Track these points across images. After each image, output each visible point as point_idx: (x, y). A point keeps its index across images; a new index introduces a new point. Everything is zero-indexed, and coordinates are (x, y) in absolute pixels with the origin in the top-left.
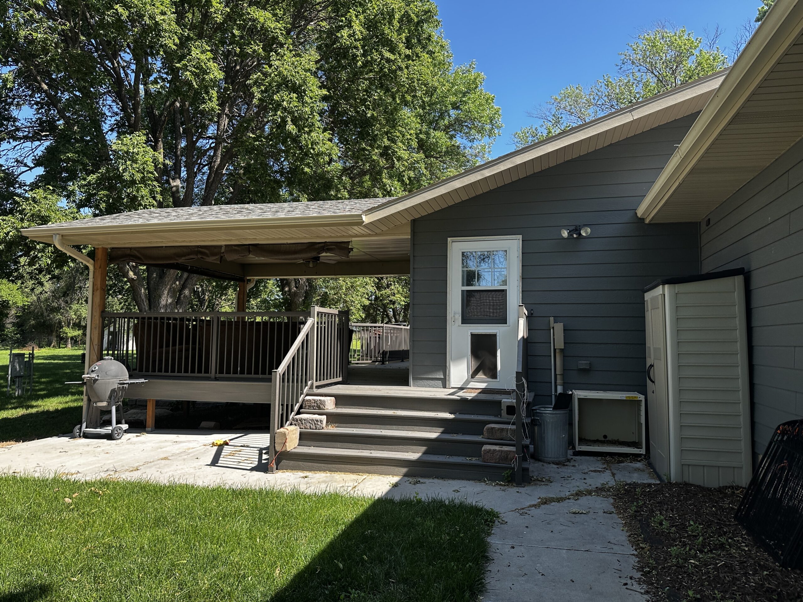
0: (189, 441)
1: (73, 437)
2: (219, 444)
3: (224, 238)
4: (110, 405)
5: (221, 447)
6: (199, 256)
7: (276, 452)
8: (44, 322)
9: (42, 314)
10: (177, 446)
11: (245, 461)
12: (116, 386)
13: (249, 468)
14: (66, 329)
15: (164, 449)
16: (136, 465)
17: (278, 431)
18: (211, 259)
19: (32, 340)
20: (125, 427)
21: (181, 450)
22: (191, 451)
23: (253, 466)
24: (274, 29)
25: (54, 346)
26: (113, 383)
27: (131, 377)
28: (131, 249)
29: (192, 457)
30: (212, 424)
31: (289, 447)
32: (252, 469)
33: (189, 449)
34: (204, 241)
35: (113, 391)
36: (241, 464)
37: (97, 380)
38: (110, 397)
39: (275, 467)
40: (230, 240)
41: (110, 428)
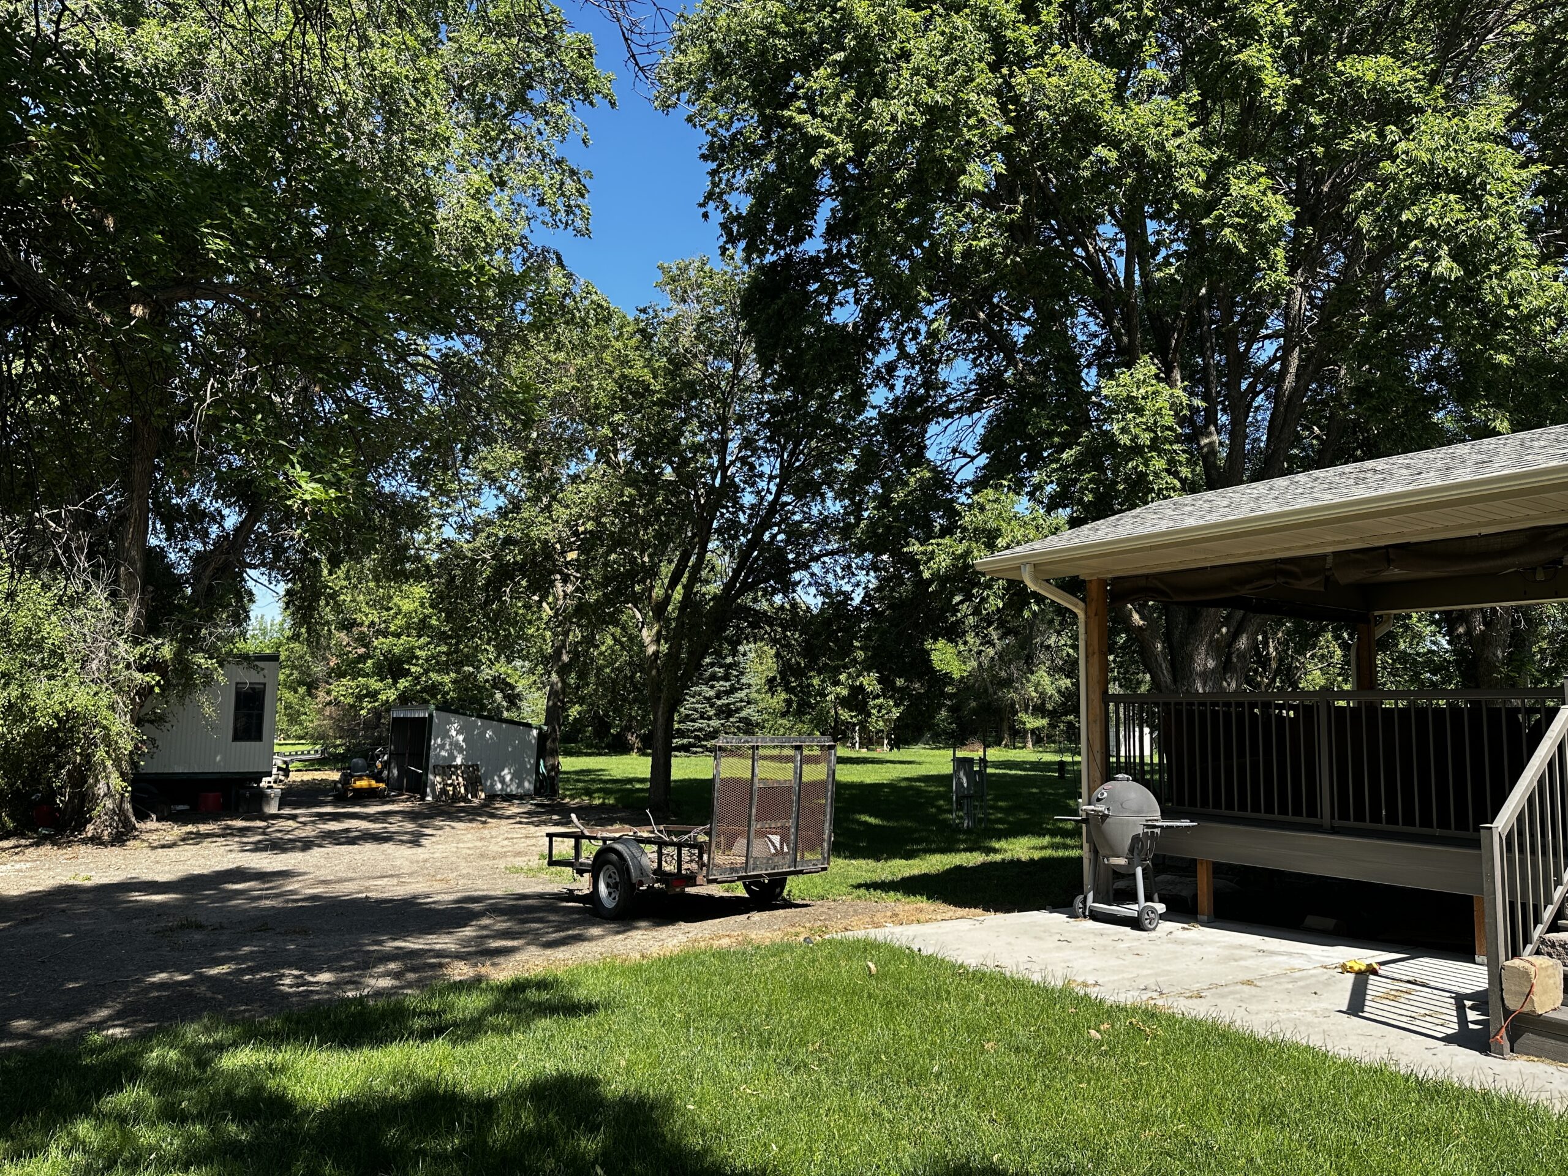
0: (1290, 954)
1: (1073, 915)
2: (1356, 968)
3: (1330, 538)
4: (1131, 864)
5: (1363, 976)
6: (1281, 580)
7: (1507, 1012)
8: (989, 704)
9: (986, 691)
10: (1268, 961)
11: (1428, 1018)
12: (1140, 830)
13: (1440, 1035)
14: (1024, 716)
15: (1242, 963)
16: (1196, 986)
17: (1508, 963)
18: (1305, 584)
19: (974, 733)
20: (1161, 908)
21: (1278, 971)
22: (1298, 974)
23: (1450, 1032)
24: (1400, 84)
25: (1006, 746)
26: (1135, 823)
27: (1165, 815)
28: (1147, 576)
29: (1302, 987)
30: (1330, 923)
31: (1542, 1007)
32: (1448, 1039)
33: (1293, 970)
34: (1289, 549)
35: (1136, 838)
36: (1418, 1022)
37: (1107, 816)
38: (1131, 850)
39: (1507, 1045)
40: (1344, 542)
41: (1136, 907)
